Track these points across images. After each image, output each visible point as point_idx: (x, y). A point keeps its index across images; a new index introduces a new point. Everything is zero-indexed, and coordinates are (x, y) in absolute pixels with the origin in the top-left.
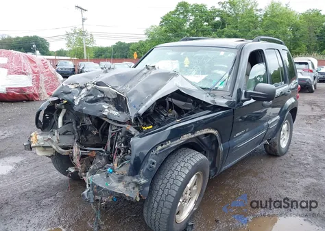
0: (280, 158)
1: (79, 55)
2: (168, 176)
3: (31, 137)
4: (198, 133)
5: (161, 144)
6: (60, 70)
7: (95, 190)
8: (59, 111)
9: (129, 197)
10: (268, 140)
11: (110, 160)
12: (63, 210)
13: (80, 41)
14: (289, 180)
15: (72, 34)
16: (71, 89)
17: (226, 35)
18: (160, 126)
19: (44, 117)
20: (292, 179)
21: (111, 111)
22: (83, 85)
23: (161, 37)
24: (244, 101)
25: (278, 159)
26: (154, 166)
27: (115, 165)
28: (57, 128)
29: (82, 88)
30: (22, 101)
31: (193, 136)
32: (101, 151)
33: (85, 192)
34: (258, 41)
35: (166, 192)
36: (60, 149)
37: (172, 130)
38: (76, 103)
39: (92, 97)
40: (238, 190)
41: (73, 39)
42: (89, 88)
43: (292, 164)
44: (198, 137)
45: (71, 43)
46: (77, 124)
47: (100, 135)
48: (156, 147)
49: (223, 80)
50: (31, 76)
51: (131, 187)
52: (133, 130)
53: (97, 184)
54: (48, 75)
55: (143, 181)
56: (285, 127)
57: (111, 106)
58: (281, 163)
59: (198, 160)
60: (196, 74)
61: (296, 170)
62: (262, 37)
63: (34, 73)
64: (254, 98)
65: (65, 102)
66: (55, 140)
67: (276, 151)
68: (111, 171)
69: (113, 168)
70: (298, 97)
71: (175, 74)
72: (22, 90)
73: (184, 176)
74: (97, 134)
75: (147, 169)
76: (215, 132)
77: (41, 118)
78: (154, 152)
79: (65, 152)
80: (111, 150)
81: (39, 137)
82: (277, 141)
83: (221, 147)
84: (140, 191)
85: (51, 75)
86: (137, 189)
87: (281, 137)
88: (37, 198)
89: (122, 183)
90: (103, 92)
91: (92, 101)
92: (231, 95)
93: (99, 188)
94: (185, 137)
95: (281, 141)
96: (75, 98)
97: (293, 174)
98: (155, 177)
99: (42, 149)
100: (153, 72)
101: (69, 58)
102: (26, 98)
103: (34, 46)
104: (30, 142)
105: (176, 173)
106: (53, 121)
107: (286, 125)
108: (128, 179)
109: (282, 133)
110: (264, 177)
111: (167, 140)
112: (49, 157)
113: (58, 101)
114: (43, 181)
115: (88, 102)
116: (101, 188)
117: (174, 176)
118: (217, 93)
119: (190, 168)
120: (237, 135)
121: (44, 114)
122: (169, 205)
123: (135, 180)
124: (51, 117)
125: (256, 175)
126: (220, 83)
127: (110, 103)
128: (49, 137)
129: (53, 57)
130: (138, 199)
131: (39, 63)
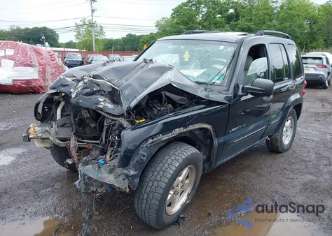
0: (282, 154)
1: (87, 47)
2: (158, 169)
3: (30, 128)
4: (191, 127)
5: (152, 137)
6: (68, 62)
7: (87, 180)
8: (58, 103)
9: (119, 188)
10: (270, 136)
11: (104, 152)
12: (60, 200)
13: (89, 33)
14: (288, 176)
15: (82, 26)
16: (68, 81)
17: (239, 28)
18: (152, 119)
19: (43, 109)
20: (291, 176)
21: (107, 104)
22: (80, 78)
23: (172, 29)
24: (241, 96)
25: (279, 155)
26: (144, 158)
27: (108, 157)
28: (55, 120)
29: (79, 81)
30: (28, 93)
31: (185, 130)
32: (97, 144)
33: (77, 182)
34: (261, 35)
35: (155, 184)
36: (58, 141)
37: (164, 124)
38: (73, 96)
39: (89, 90)
40: (235, 185)
41: (83, 30)
42: (86, 81)
43: (293, 161)
44: (191, 131)
45: (80, 35)
46: (75, 116)
47: (98, 128)
48: (146, 140)
49: (220, 74)
50: (37, 68)
51: (121, 178)
52: (125, 123)
53: (88, 174)
54: (55, 68)
55: (132, 172)
56: (288, 123)
57: (107, 99)
58: (282, 160)
59: (189, 154)
60: (194, 68)
61: (296, 167)
62: (265, 31)
63: (40, 65)
64: (251, 94)
65: (63, 94)
66: (53, 132)
67: (277, 147)
68: (103, 162)
69: (104, 160)
70: (304, 93)
71: (170, 68)
72: (28, 82)
73: (174, 169)
74: (95, 127)
75: (137, 161)
76: (209, 127)
77: (40, 110)
78: (145, 145)
79: (62, 144)
80: (106, 142)
81: (37, 129)
82: (279, 137)
83: (216, 142)
84: (130, 182)
85: (57, 67)
86: (126, 180)
87: (284, 133)
88: (35, 188)
89: (112, 174)
90: (99, 85)
91: (88, 94)
92: (228, 90)
93: (90, 178)
94: (177, 131)
95: (284, 137)
96: (72, 90)
97: (293, 171)
98: (145, 169)
99: (40, 140)
100: (151, 66)
101: (78, 50)
102: (32, 91)
103: (43, 38)
104: (28, 134)
105: (166, 165)
106: (52, 113)
107: (289, 121)
108: (119, 170)
109: (284, 129)
110: (263, 173)
111: (158, 134)
112: (48, 148)
113: (57, 94)
114: (43, 172)
115: (85, 95)
116: (92, 179)
117: (164, 168)
118: (214, 88)
119: (181, 161)
120: (233, 130)
121: (43, 107)
122: (158, 197)
123: (125, 172)
124: (50, 109)
125: (255, 170)
126: (217, 78)
127: (106, 96)
128: (47, 128)
129: (62, 49)
130: (128, 190)
131: (45, 55)
